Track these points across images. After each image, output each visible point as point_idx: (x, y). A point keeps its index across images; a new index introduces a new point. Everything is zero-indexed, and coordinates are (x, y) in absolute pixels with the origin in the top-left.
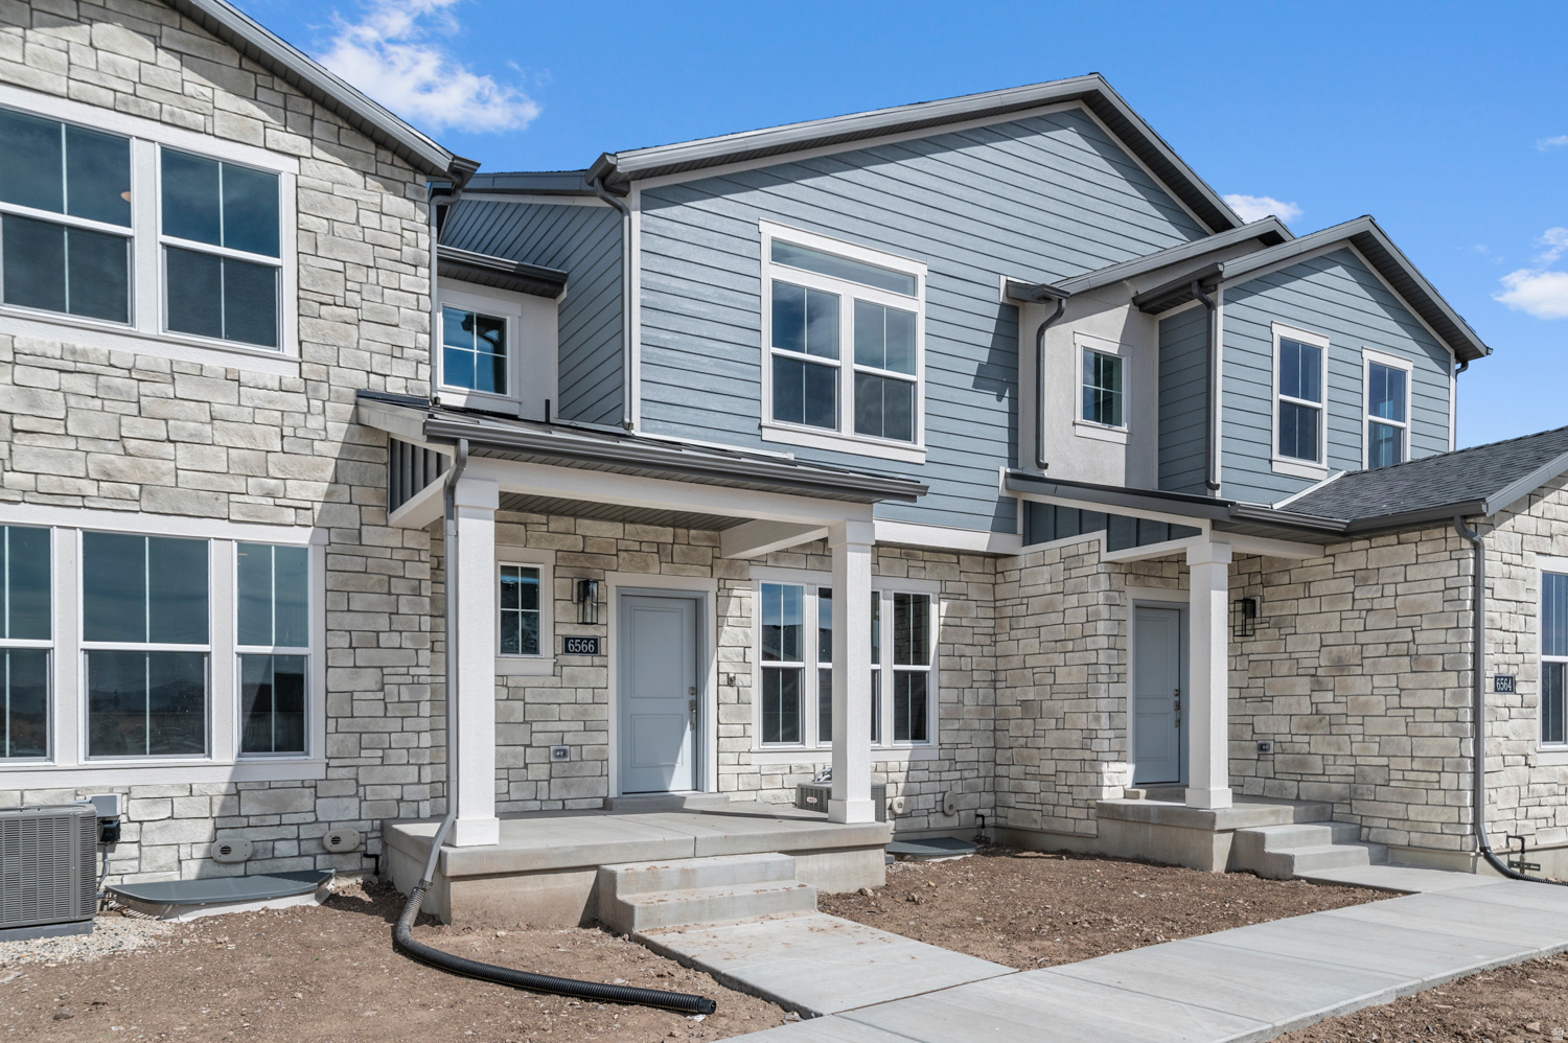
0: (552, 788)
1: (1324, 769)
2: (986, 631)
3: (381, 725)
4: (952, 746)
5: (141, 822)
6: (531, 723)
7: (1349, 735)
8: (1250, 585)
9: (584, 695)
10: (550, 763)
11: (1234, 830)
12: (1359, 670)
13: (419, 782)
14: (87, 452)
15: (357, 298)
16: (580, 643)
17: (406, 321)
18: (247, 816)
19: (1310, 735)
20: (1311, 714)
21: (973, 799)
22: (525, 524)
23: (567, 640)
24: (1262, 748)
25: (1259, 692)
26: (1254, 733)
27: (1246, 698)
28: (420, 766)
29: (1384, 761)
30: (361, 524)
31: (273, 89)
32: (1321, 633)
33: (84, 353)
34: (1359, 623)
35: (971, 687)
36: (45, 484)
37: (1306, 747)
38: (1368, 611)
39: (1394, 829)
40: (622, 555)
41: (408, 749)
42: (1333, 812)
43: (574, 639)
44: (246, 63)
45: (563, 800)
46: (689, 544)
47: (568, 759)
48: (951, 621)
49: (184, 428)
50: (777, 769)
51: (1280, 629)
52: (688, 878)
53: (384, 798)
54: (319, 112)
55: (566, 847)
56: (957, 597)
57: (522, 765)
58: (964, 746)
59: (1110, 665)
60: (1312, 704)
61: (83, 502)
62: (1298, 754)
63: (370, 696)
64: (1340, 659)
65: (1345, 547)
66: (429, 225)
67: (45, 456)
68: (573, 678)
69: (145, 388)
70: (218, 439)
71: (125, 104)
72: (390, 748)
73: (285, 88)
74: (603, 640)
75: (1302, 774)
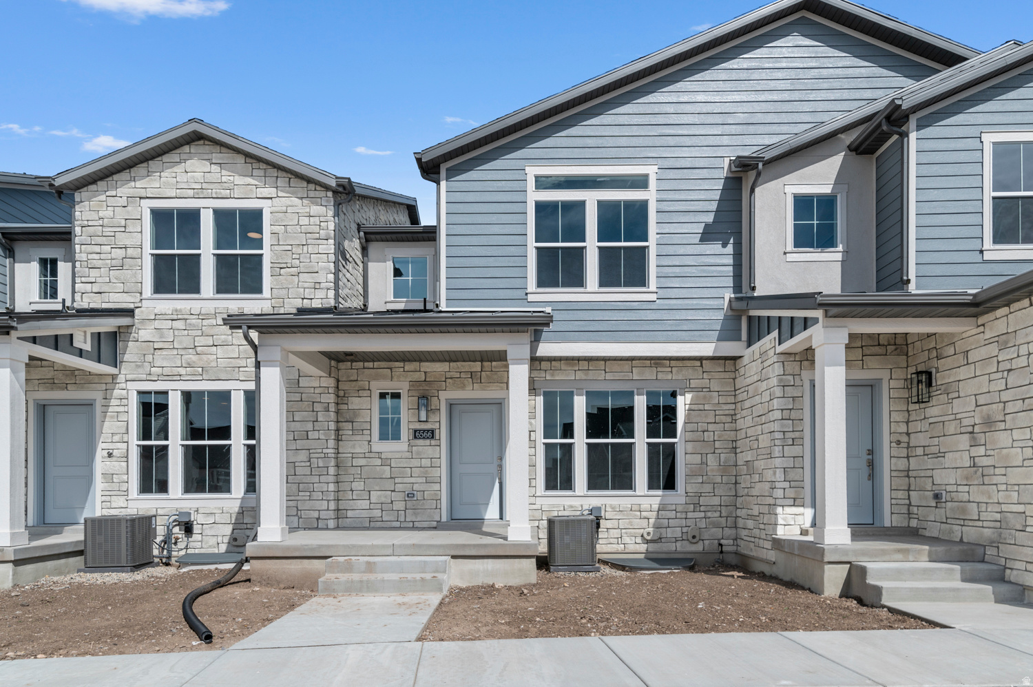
0: (407, 515)
1: (979, 515)
2: (727, 412)
3: (309, 479)
4: (696, 494)
5: (202, 524)
6: (394, 478)
7: (996, 484)
8: (929, 359)
9: (426, 462)
10: (405, 501)
11: (849, 563)
12: (1002, 426)
13: (328, 510)
14: (182, 355)
15: (297, 261)
16: (423, 433)
17: (322, 269)
18: (246, 524)
19: (970, 485)
20: (970, 467)
21: (718, 532)
22: (391, 369)
23: (415, 431)
24: (937, 497)
25: (935, 449)
26: (933, 484)
27: (927, 455)
28: (328, 501)
29: (1020, 508)
30: (299, 376)
31: (259, 168)
32: (975, 395)
33: (180, 310)
34: (1001, 383)
35: (714, 453)
36: (166, 371)
37: (965, 497)
38: (1009, 371)
39: (1031, 572)
40: (448, 380)
41: (322, 492)
42: (985, 554)
43: (420, 431)
44: (248, 160)
45: (413, 522)
46: (492, 371)
47: (415, 499)
48: (693, 407)
49: (220, 339)
50: (554, 507)
51: (948, 394)
52: (370, 567)
53: (310, 517)
54: (281, 174)
55: (312, 545)
56: (701, 390)
57: (390, 502)
58: (707, 494)
59: (784, 432)
60: (971, 457)
61: (179, 378)
62: (961, 502)
63: (303, 464)
64: (989, 417)
65: (991, 316)
66: (334, 217)
67: (166, 359)
68: (418, 453)
69: (205, 322)
70: (235, 342)
71: (198, 194)
72: (314, 491)
73: (264, 166)
74: (437, 431)
75: (964, 520)
